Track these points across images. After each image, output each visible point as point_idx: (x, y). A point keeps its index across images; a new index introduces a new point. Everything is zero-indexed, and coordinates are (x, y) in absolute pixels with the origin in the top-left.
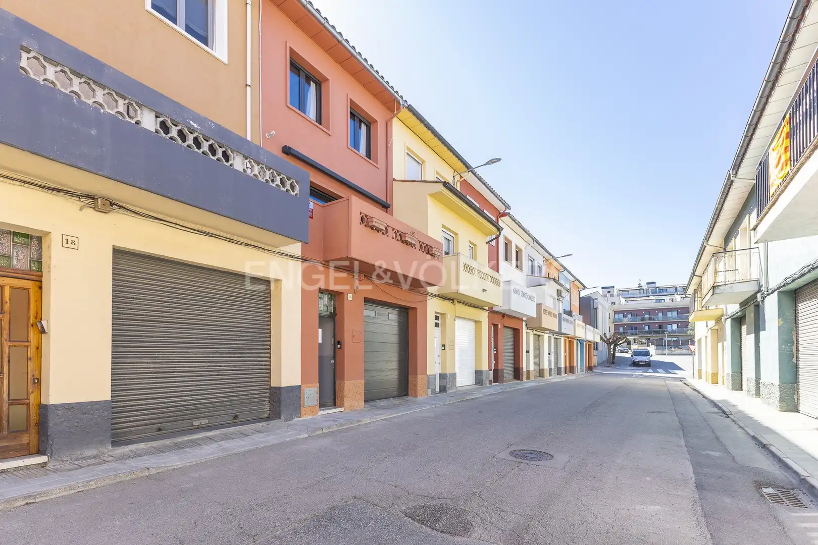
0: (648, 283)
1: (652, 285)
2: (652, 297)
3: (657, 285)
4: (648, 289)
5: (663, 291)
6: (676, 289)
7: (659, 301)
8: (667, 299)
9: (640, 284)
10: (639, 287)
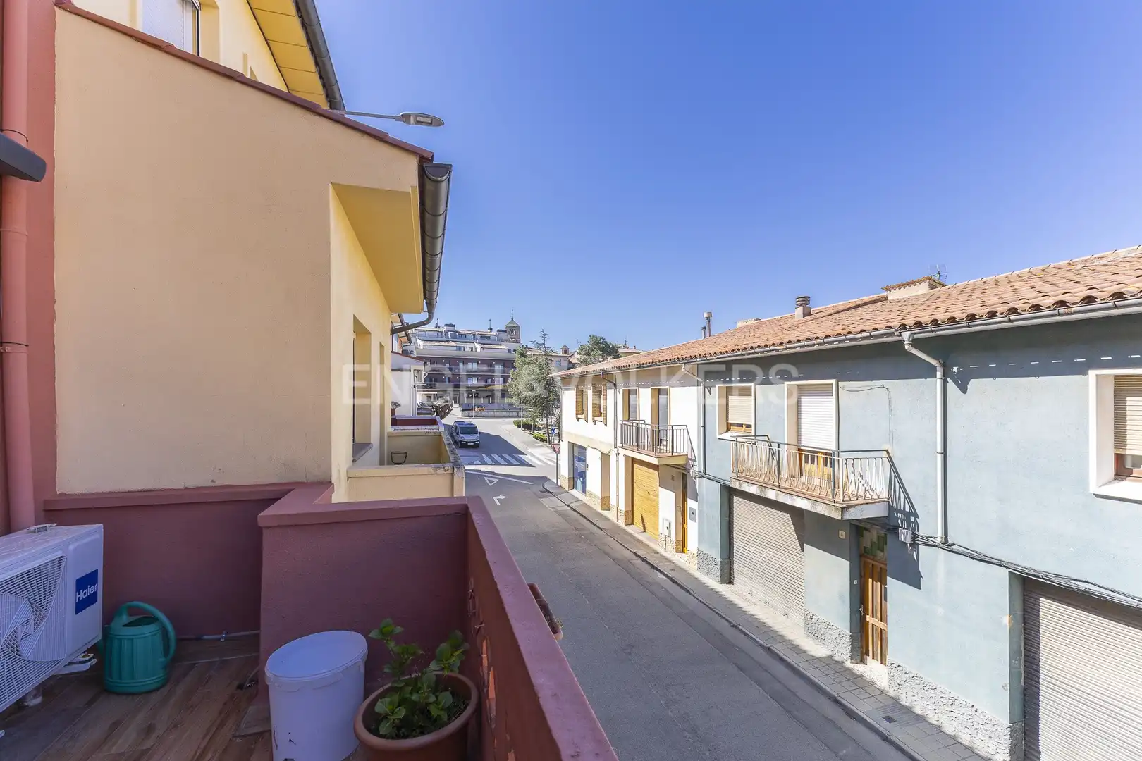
0: (446, 325)
1: (451, 328)
2: (453, 344)
3: (456, 329)
4: (447, 332)
5: (460, 336)
6: (474, 335)
7: (459, 348)
8: (467, 347)
9: (437, 324)
10: (436, 327)
